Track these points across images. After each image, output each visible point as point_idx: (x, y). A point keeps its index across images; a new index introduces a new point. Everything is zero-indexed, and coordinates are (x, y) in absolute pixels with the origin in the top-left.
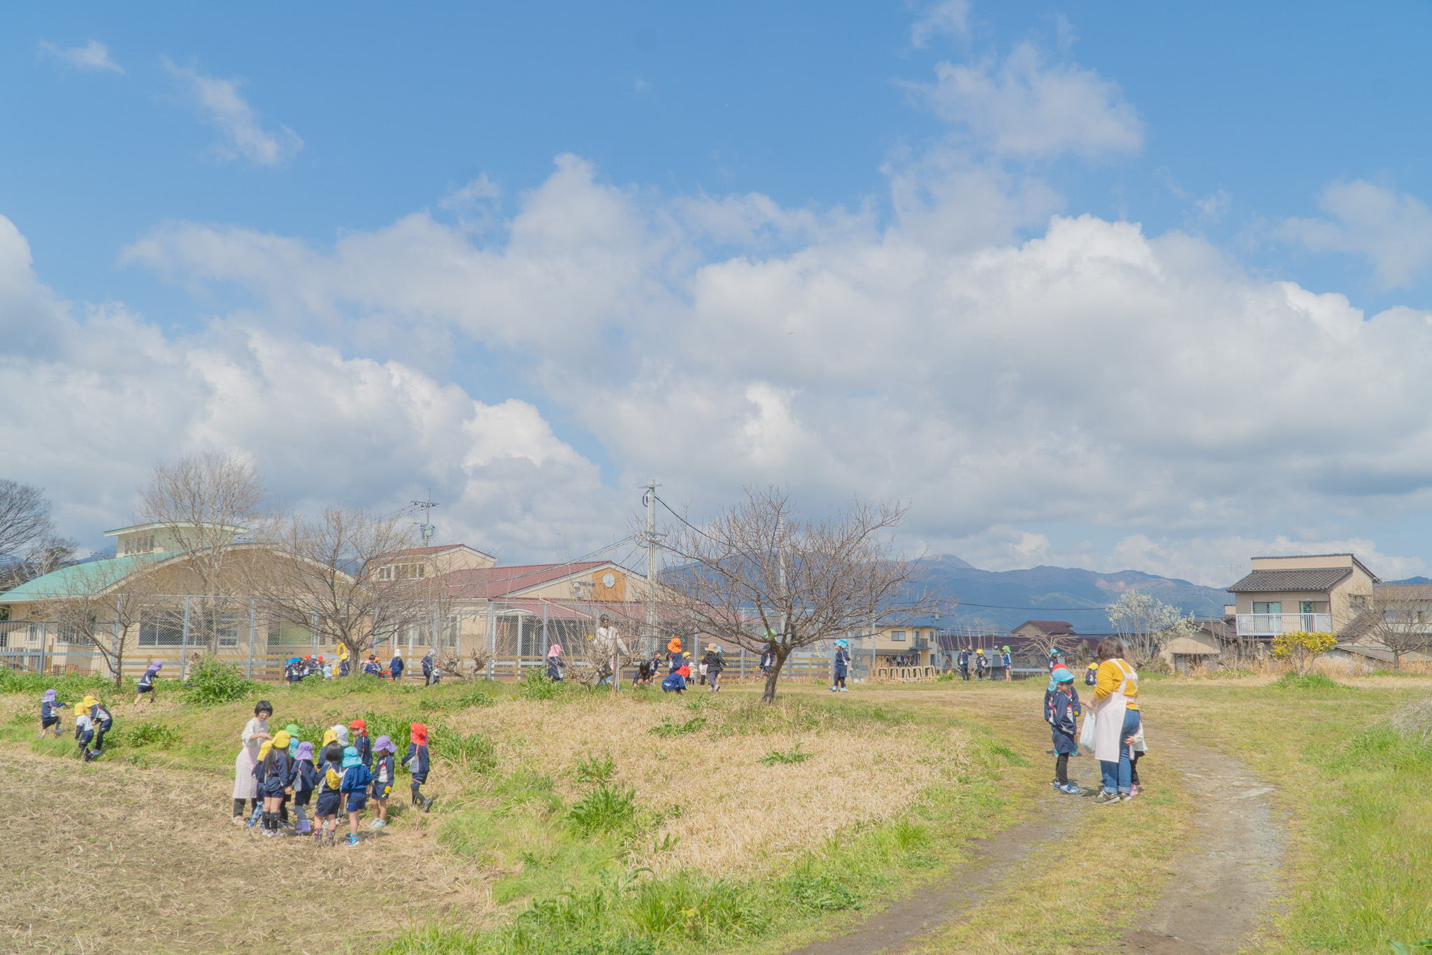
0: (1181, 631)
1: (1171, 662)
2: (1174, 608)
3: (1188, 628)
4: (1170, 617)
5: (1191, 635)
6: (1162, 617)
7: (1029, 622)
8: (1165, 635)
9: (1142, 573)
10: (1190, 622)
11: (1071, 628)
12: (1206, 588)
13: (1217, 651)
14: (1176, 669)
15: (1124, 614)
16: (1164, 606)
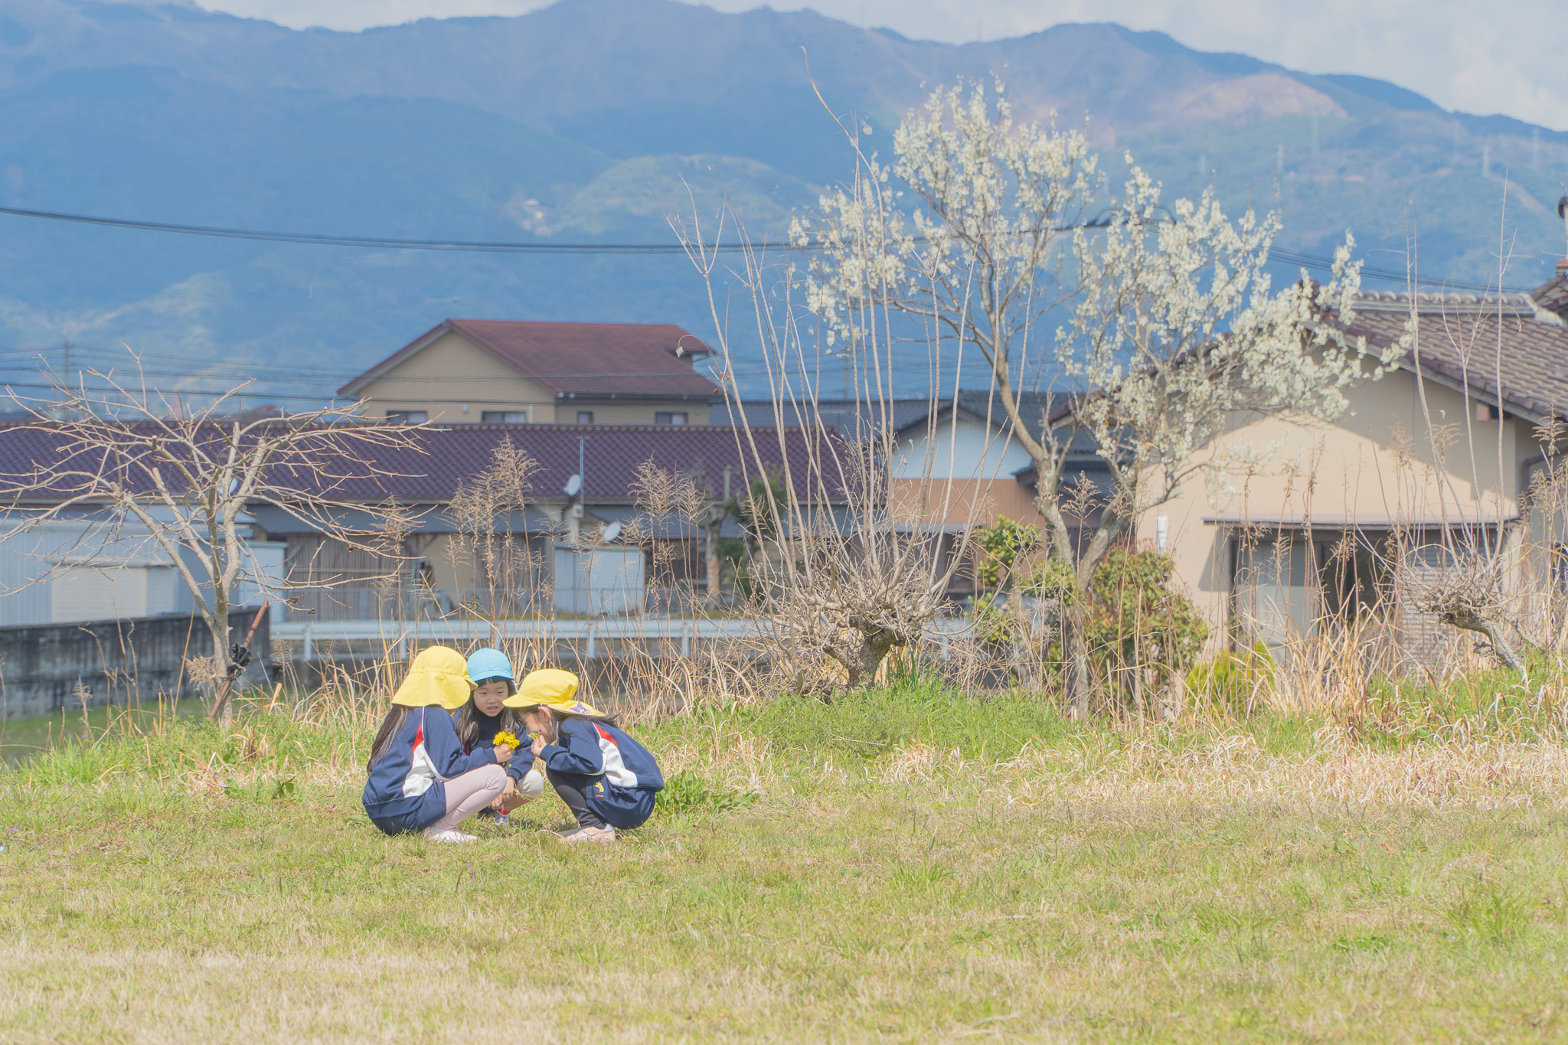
0: (1272, 377)
1: (1204, 585)
2: (1233, 216)
3: (1317, 354)
4: (1204, 280)
5: (1337, 401)
6: (1154, 281)
7: (449, 330)
8: (1171, 403)
9: (1158, 43)
10: (1328, 314)
11: (699, 366)
12: (1502, 124)
13: (1497, 506)
14: (1236, 630)
15: (911, 264)
16: (1164, 206)
